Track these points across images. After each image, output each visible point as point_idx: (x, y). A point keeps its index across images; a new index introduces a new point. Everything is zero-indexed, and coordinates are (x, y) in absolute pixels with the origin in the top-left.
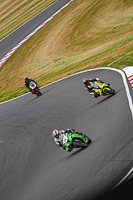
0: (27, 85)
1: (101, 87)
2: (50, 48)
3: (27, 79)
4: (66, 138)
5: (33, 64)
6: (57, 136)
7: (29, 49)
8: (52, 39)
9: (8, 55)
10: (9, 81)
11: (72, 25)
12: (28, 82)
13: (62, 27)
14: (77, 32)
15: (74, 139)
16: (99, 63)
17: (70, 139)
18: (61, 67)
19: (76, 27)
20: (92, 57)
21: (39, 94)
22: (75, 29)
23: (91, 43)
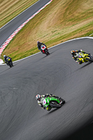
0: (39, 47)
1: (84, 56)
2: (49, 23)
3: (39, 43)
4: (45, 101)
5: (37, 34)
6: (39, 99)
7: (34, 24)
8: (51, 17)
9: (20, 28)
10: (20, 46)
11: (65, 7)
12: (40, 45)
13: (57, 8)
14: (68, 12)
15: (51, 102)
16: (83, 34)
17: (48, 102)
18: (57, 36)
19: (68, 9)
20: (78, 30)
21: (48, 54)
22: (67, 10)
23: (78, 19)
